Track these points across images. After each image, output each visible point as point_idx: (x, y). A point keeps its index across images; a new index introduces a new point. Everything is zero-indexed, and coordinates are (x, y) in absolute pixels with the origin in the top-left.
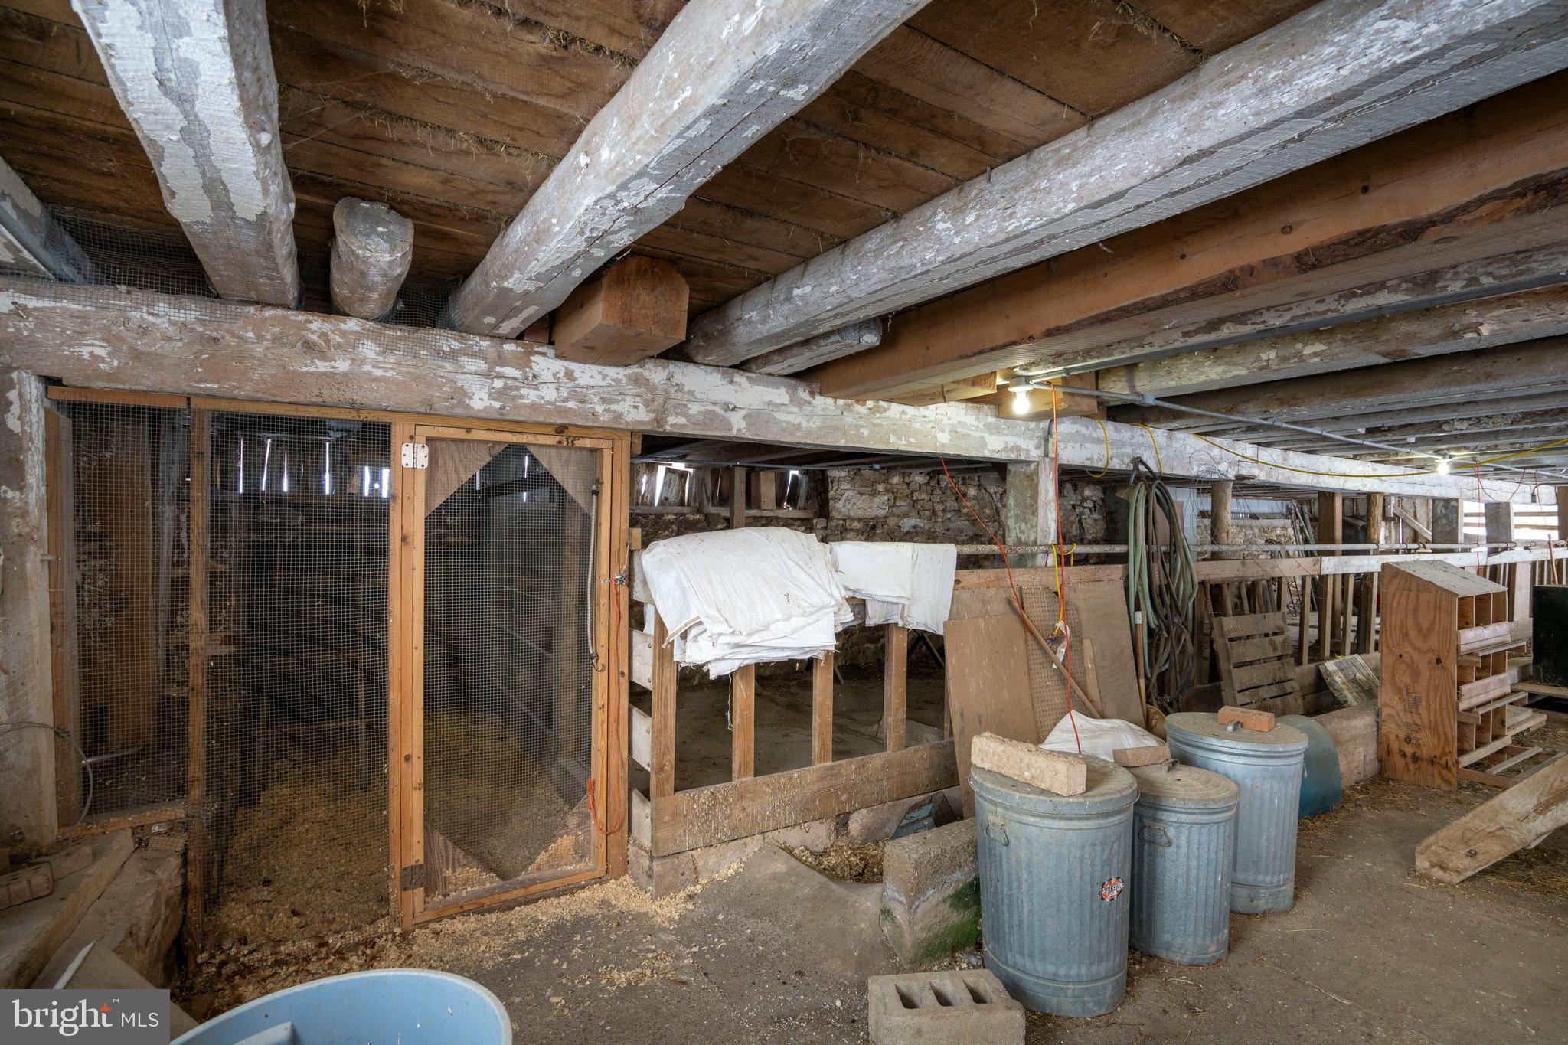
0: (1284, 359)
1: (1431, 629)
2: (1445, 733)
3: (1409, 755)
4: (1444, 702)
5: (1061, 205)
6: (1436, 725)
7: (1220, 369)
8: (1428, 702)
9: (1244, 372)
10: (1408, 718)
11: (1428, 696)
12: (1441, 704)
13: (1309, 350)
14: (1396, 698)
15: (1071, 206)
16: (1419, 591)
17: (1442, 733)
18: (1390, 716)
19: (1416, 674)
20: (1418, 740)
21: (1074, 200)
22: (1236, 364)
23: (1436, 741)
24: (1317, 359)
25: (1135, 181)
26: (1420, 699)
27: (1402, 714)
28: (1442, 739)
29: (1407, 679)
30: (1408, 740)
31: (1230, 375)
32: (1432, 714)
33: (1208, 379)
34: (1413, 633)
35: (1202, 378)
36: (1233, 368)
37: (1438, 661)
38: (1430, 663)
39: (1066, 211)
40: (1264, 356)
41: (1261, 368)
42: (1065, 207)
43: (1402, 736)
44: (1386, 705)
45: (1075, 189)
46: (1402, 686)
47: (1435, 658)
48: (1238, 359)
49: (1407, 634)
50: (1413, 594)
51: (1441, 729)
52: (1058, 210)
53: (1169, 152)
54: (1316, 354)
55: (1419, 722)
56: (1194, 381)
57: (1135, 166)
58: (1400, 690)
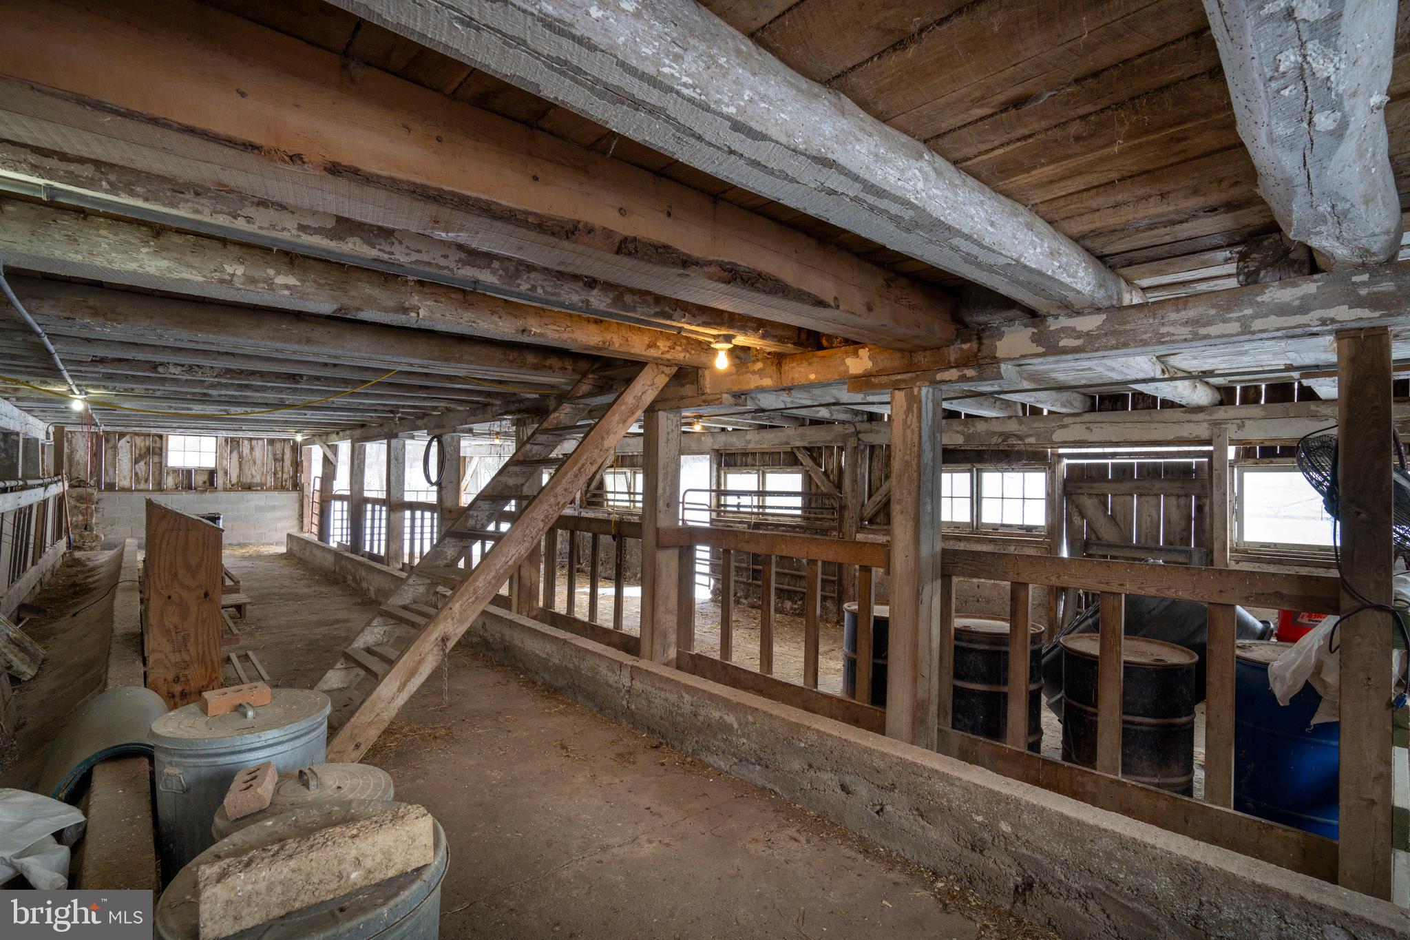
0: (252, 281)
1: (199, 565)
2: (212, 661)
3: (177, 694)
4: (211, 633)
5: (726, 99)
6: (204, 656)
7: (164, 264)
8: (196, 636)
9: (197, 278)
10: (176, 658)
11: (196, 630)
12: (208, 635)
13: (280, 280)
14: (165, 641)
15: (731, 110)
16: (188, 530)
17: (209, 663)
18: (157, 661)
19: (184, 611)
20: (186, 676)
21: (738, 107)
22: (189, 266)
23: (204, 671)
24: (286, 292)
25: (783, 139)
26: (189, 635)
27: (171, 656)
28: (210, 668)
29: (175, 619)
30: (177, 680)
31: (176, 275)
32: (200, 646)
33: (141, 271)
34: (181, 572)
35: (133, 266)
36: (183, 269)
37: (206, 595)
38: (198, 598)
39: (725, 110)
40: (229, 269)
41: (222, 281)
42: (727, 105)
43: (170, 677)
44: (154, 651)
45: (746, 98)
46: (171, 627)
47: (203, 592)
48: (195, 261)
49: (176, 574)
50: (182, 533)
51: (208, 658)
52: (718, 102)
53: (818, 142)
54: (287, 287)
55: (187, 658)
56: (116, 266)
57: (793, 127)
58: (168, 632)
